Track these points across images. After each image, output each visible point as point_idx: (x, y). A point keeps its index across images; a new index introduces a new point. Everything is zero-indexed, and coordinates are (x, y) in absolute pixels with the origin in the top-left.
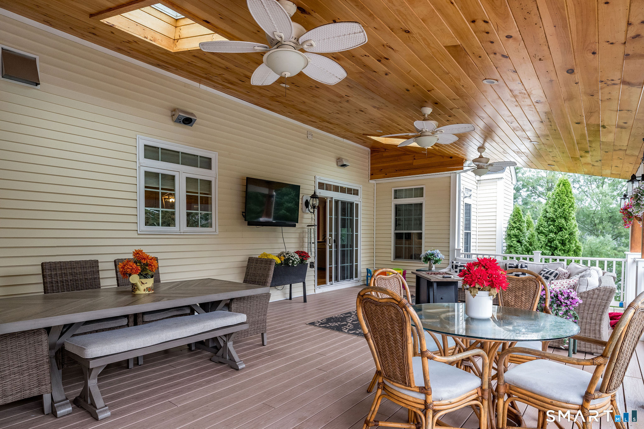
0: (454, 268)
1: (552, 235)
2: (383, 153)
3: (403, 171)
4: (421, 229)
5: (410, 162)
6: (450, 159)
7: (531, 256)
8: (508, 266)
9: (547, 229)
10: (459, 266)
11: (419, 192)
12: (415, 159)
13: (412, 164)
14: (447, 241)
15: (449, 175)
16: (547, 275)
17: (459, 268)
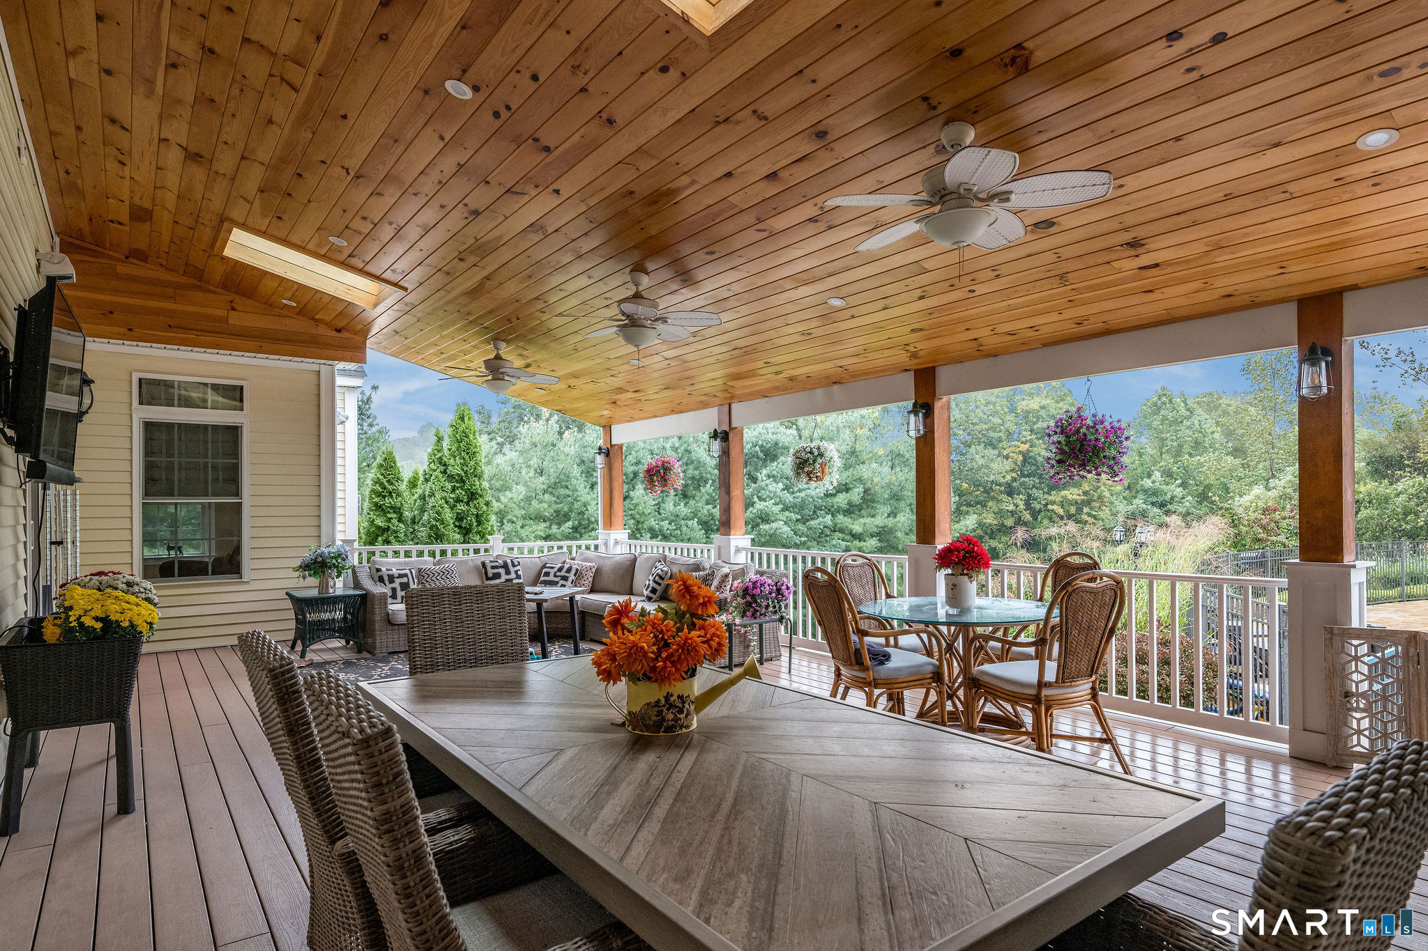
0: (387, 582)
1: (461, 507)
2: (115, 263)
3: (196, 333)
4: (237, 494)
5: (220, 313)
6: (335, 334)
7: (486, 546)
8: (489, 566)
9: (453, 496)
10: (396, 575)
11: (234, 395)
12: (233, 309)
13: (226, 320)
14: (313, 522)
15: (316, 367)
16: (563, 573)
17: (398, 581)
